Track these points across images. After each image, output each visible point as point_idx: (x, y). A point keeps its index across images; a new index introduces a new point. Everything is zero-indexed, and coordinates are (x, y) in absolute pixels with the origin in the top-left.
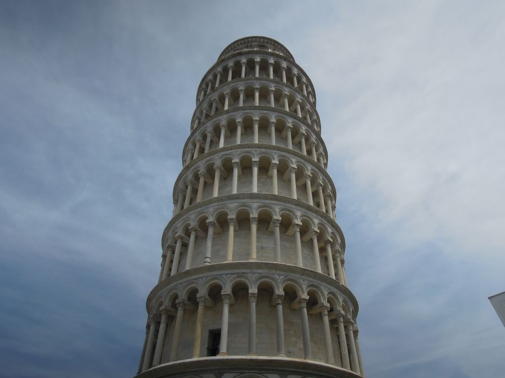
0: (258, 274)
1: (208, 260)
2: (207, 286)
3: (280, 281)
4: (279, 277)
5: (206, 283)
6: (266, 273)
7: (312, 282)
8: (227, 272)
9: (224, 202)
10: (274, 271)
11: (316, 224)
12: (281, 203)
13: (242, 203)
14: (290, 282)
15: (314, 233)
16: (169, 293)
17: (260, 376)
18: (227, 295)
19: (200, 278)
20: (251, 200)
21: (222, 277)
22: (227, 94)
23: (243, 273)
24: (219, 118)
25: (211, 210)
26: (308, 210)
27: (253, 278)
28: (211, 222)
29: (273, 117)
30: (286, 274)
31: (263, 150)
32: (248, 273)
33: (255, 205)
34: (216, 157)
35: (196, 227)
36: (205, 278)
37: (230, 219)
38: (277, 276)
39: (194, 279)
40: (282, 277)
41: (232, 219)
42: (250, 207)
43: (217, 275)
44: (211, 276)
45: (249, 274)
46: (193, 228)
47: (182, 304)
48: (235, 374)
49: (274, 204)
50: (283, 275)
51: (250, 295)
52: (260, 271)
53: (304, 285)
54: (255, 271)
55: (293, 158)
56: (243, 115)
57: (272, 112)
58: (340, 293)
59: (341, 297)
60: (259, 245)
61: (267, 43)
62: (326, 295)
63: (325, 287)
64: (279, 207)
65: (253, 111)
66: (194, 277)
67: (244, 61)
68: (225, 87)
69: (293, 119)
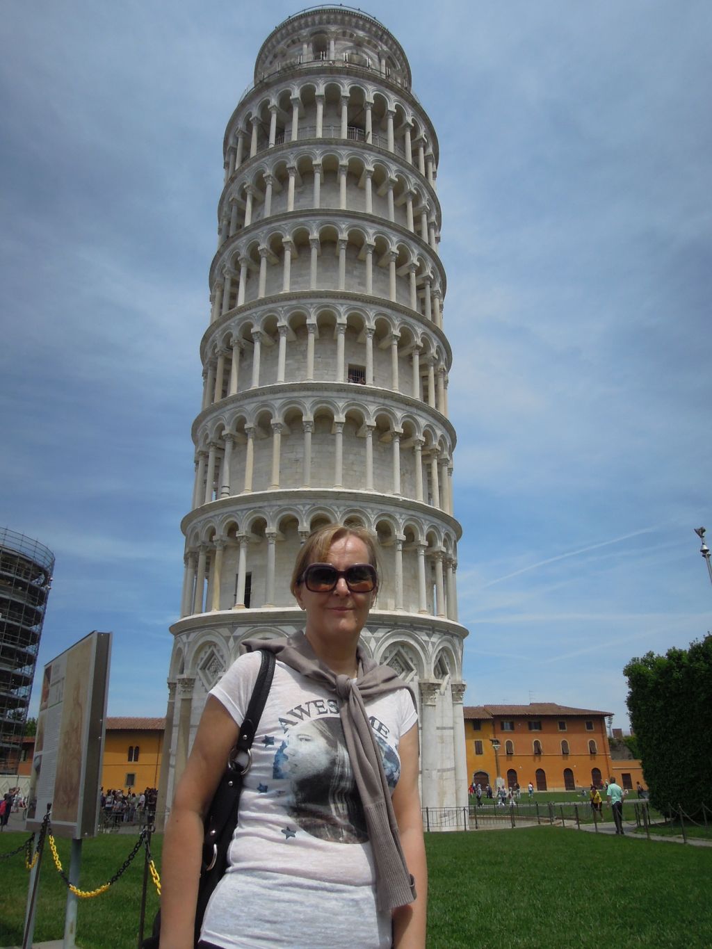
0: (277, 507)
1: (226, 490)
2: (224, 525)
3: (304, 512)
4: (304, 507)
5: (223, 522)
6: (288, 505)
7: (351, 506)
8: (243, 507)
9: (241, 403)
10: (297, 501)
11: (372, 414)
12: (315, 393)
13: (262, 402)
14: (319, 512)
15: (367, 429)
16: (192, 531)
17: (272, 628)
18: (243, 537)
19: (215, 515)
20: (273, 395)
21: (237, 514)
22: (248, 186)
23: (260, 507)
24: (236, 243)
25: (227, 415)
26: (359, 393)
27: (271, 514)
28: (227, 435)
29: (314, 227)
30: (314, 501)
31: (294, 302)
32: (265, 506)
33: (278, 403)
34: (233, 324)
35: (214, 441)
36: (220, 516)
37: (247, 429)
38: (301, 507)
39: (211, 517)
40: (308, 507)
41: (250, 428)
42: (271, 406)
43: (232, 512)
44: (226, 513)
45: (266, 508)
46: (210, 443)
47: (201, 548)
48: (248, 628)
49: (304, 397)
50: (309, 504)
51: (267, 536)
52: (279, 503)
53: (338, 513)
54: (274, 503)
55: (342, 305)
56: (268, 233)
57: (313, 218)
58: (403, 510)
59: (403, 516)
60: (292, 456)
61: (328, 23)
62: (372, 520)
63: (373, 509)
64: (312, 399)
65: (284, 223)
66: (211, 514)
67: (274, 103)
68: (245, 171)
69: (349, 219)
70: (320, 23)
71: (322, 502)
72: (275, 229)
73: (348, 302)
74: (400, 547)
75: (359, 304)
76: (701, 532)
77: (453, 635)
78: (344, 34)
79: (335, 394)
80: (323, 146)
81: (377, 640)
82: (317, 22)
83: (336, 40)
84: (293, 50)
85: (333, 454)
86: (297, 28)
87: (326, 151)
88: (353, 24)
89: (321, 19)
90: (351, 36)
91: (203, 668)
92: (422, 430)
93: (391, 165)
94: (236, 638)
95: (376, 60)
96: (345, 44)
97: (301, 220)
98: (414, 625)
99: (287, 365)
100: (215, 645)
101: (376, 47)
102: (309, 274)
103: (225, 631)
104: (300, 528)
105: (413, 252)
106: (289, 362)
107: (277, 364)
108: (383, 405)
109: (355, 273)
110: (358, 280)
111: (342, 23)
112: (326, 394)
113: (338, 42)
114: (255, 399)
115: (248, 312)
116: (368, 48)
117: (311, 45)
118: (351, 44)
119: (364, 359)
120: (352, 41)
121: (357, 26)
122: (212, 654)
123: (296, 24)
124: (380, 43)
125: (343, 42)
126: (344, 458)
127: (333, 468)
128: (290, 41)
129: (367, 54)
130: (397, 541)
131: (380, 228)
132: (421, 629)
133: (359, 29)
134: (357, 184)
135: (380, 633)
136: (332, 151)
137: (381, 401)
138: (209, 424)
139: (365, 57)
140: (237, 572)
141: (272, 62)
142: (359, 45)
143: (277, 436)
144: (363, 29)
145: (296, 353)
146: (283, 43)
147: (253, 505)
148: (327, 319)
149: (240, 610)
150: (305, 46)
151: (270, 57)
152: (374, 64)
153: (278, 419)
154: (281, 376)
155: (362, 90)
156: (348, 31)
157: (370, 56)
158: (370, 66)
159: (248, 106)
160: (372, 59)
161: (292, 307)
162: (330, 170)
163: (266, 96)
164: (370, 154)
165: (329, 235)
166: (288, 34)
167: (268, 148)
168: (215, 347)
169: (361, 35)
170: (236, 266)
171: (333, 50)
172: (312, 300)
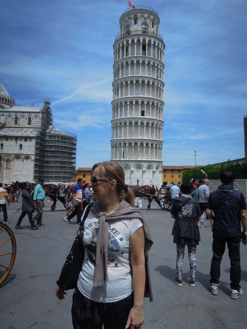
1: (118, 137)
2: (119, 143)
7: (141, 141)
8: (122, 140)
9: (121, 119)
13: (125, 120)
15: (144, 125)
18: (122, 146)
21: (121, 142)
22: (120, 66)
25: (118, 122)
26: (143, 119)
28: (118, 125)
29: (134, 80)
31: (130, 99)
33: (128, 121)
34: (118, 101)
40: (133, 141)
44: (119, 141)
45: (126, 141)
46: (115, 126)
48: (124, 162)
51: (126, 146)
52: (129, 140)
55: (140, 99)
56: (125, 81)
57: (134, 78)
58: (151, 141)
59: (151, 142)
60: (131, 130)
61: (138, 12)
62: (145, 143)
63: (145, 141)
64: (134, 120)
65: (128, 78)
66: (116, 141)
67: (125, 43)
68: (119, 61)
69: (142, 78)
70: (136, 13)
71: (136, 140)
72: (126, 80)
73: (141, 98)
74: (150, 148)
75: (143, 99)
76: (195, 152)
77: (159, 162)
78: (142, 15)
79: (138, 119)
80: (136, 58)
81: (145, 164)
82: (135, 12)
83: (140, 18)
84: (129, 21)
85: (138, 130)
86: (130, 14)
87: (137, 59)
88: (144, 12)
90: (144, 16)
92: (155, 124)
94: (122, 164)
95: (150, 22)
97: (132, 78)
98: (152, 162)
99: (129, 111)
101: (150, 17)
102: (133, 90)
103: (120, 162)
104: (132, 145)
105: (156, 82)
106: (130, 110)
107: (127, 110)
108: (148, 120)
109: (143, 89)
110: (143, 91)
111: (141, 12)
113: (140, 19)
114: (123, 119)
115: (121, 100)
116: (148, 19)
117: (134, 20)
118: (143, 19)
119: (144, 109)
120: (144, 18)
121: (145, 13)
123: (130, 13)
124: (151, 16)
125: (141, 19)
126: (140, 131)
127: (138, 132)
128: (128, 17)
129: (147, 21)
130: (149, 147)
131: (148, 79)
132: (153, 162)
133: (146, 13)
134: (144, 65)
135: (146, 163)
136: (138, 59)
137: (147, 120)
138: (115, 122)
139: (147, 22)
140: (121, 152)
141: (124, 22)
142: (145, 19)
143: (128, 127)
144: (147, 13)
145: (131, 108)
146: (126, 17)
147: (124, 140)
148: (137, 102)
149: (122, 159)
150: (132, 21)
151: (123, 20)
152: (149, 23)
153: (128, 124)
154: (128, 115)
155: (145, 39)
156: (143, 15)
157: (148, 21)
158: (148, 25)
159: (119, 41)
160: (149, 22)
161: (130, 100)
162: (138, 62)
163: (123, 40)
164: (147, 59)
165: (137, 82)
166: (128, 15)
167: (124, 57)
168: (115, 105)
169: (146, 15)
170: (118, 86)
171: (139, 22)
172: (134, 98)
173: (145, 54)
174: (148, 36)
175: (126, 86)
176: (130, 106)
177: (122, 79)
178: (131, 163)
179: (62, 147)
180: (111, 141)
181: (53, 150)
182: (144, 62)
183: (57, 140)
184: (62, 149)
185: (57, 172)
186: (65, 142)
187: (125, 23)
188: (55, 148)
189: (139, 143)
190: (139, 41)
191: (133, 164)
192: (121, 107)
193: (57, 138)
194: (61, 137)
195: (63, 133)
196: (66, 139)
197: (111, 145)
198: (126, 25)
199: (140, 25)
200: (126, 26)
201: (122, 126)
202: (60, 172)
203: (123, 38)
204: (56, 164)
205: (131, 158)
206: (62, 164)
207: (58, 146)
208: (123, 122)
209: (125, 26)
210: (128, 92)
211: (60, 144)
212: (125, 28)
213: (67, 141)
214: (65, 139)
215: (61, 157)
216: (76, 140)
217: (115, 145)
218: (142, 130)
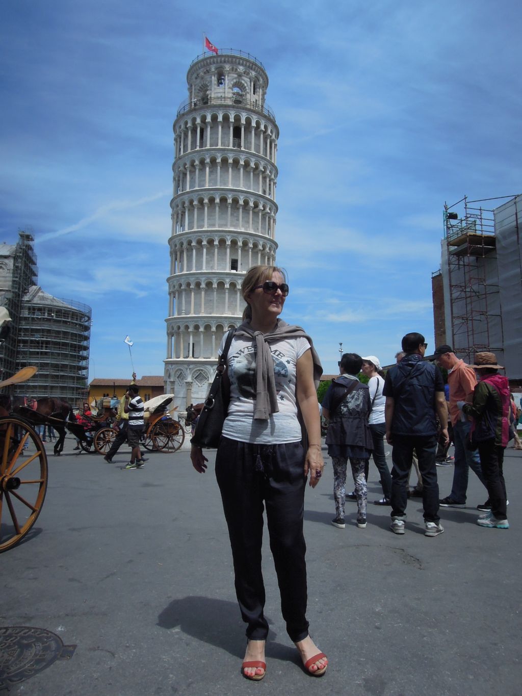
1: (184, 312)
2: (183, 326)
3: (213, 324)
4: (213, 322)
5: (183, 324)
6: (207, 321)
7: (231, 321)
8: (190, 320)
9: (189, 277)
10: (211, 319)
11: (239, 284)
12: (218, 276)
13: (197, 278)
14: (219, 324)
16: (170, 325)
18: (191, 331)
19: (180, 321)
20: (201, 276)
21: (188, 322)
22: (188, 166)
23: (197, 321)
25: (183, 280)
26: (235, 275)
27: (201, 323)
28: (183, 288)
29: (217, 196)
30: (217, 320)
31: (209, 234)
33: (203, 280)
34: (183, 238)
35: (178, 289)
36: (182, 322)
37: (191, 287)
39: (178, 322)
40: (215, 322)
42: (201, 280)
44: (184, 321)
45: (199, 322)
46: (176, 289)
47: (174, 331)
48: (194, 366)
49: (213, 277)
51: (200, 331)
52: (205, 320)
54: (202, 319)
55: (228, 235)
56: (197, 197)
57: (216, 191)
60: (209, 298)
61: (225, 62)
64: (216, 279)
65: (204, 192)
66: (178, 320)
67: (198, 121)
68: (186, 157)
69: (233, 192)
70: (221, 62)
71: (220, 320)
72: (199, 195)
73: (231, 234)
75: (236, 234)
78: (233, 68)
79: (225, 276)
80: (222, 152)
82: (219, 62)
83: (229, 73)
84: (207, 77)
85: (224, 298)
86: (209, 63)
87: (223, 154)
88: (237, 63)
89: (221, 60)
90: (236, 70)
91: (178, 377)
93: (251, 158)
94: (190, 369)
95: (249, 84)
96: (233, 76)
97: (212, 192)
99: (206, 258)
100: (182, 370)
101: (248, 74)
102: (215, 215)
103: (186, 366)
104: (212, 330)
105: (260, 203)
106: (207, 257)
107: (202, 257)
109: (235, 215)
111: (232, 62)
112: (222, 276)
113: (230, 75)
114: (194, 276)
115: (190, 235)
116: (245, 76)
117: (216, 76)
118: (236, 76)
119: (238, 256)
120: (237, 74)
121: (239, 64)
122: (181, 373)
123: (208, 61)
124: (251, 71)
126: (229, 300)
127: (224, 304)
128: (205, 70)
129: (244, 80)
131: (245, 194)
134: (237, 167)
136: (225, 154)
138: (175, 281)
139: (243, 82)
140: (189, 344)
141: (196, 78)
142: (240, 76)
143: (203, 293)
144: (242, 65)
145: (210, 253)
146: (202, 70)
147: (195, 320)
148: (222, 242)
149: (191, 359)
150: (213, 77)
151: (195, 75)
152: (247, 85)
153: (203, 286)
154: (204, 267)
155: (240, 116)
156: (235, 67)
157: (246, 81)
158: (245, 87)
159: (185, 116)
160: (246, 83)
161: (208, 236)
162: (225, 161)
163: (194, 115)
164: (242, 155)
165: (224, 200)
166: (204, 65)
167: (196, 148)
168: (176, 246)
169: (241, 69)
170: (184, 207)
171: (227, 81)
172: (216, 234)
173: (239, 146)
174: (246, 110)
175: (200, 208)
176: (207, 249)
177: (193, 194)
178: (209, 367)
179: (58, 332)
180: (166, 321)
181: (37, 339)
182: (236, 162)
183: (46, 317)
184: (58, 337)
185: (45, 387)
186: (65, 322)
187: (198, 81)
188: (43, 335)
189: (226, 325)
190: (226, 118)
191: (214, 370)
192: (190, 250)
193: (46, 314)
194: (57, 312)
195: (60, 303)
196: (68, 317)
197: (168, 329)
198: (200, 85)
199: (229, 88)
200: (200, 87)
201: (190, 291)
202: (52, 387)
203: (195, 110)
204: (44, 369)
205: (210, 358)
206: (58, 370)
207: (49, 331)
208: (193, 281)
209: (198, 88)
210: (203, 220)
211: (54, 327)
212: (198, 91)
213: (69, 320)
214: (64, 316)
215: (56, 354)
216: (89, 318)
217: (175, 328)
218: (232, 299)
